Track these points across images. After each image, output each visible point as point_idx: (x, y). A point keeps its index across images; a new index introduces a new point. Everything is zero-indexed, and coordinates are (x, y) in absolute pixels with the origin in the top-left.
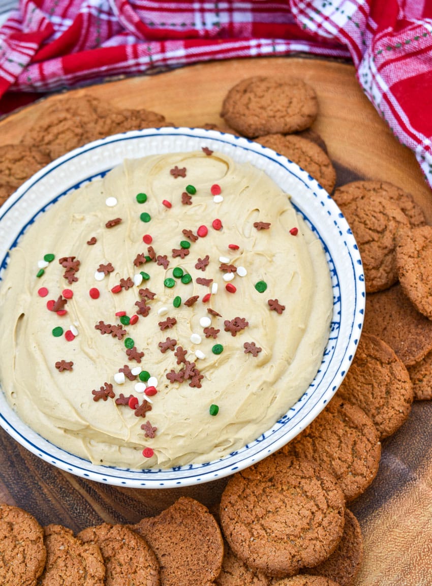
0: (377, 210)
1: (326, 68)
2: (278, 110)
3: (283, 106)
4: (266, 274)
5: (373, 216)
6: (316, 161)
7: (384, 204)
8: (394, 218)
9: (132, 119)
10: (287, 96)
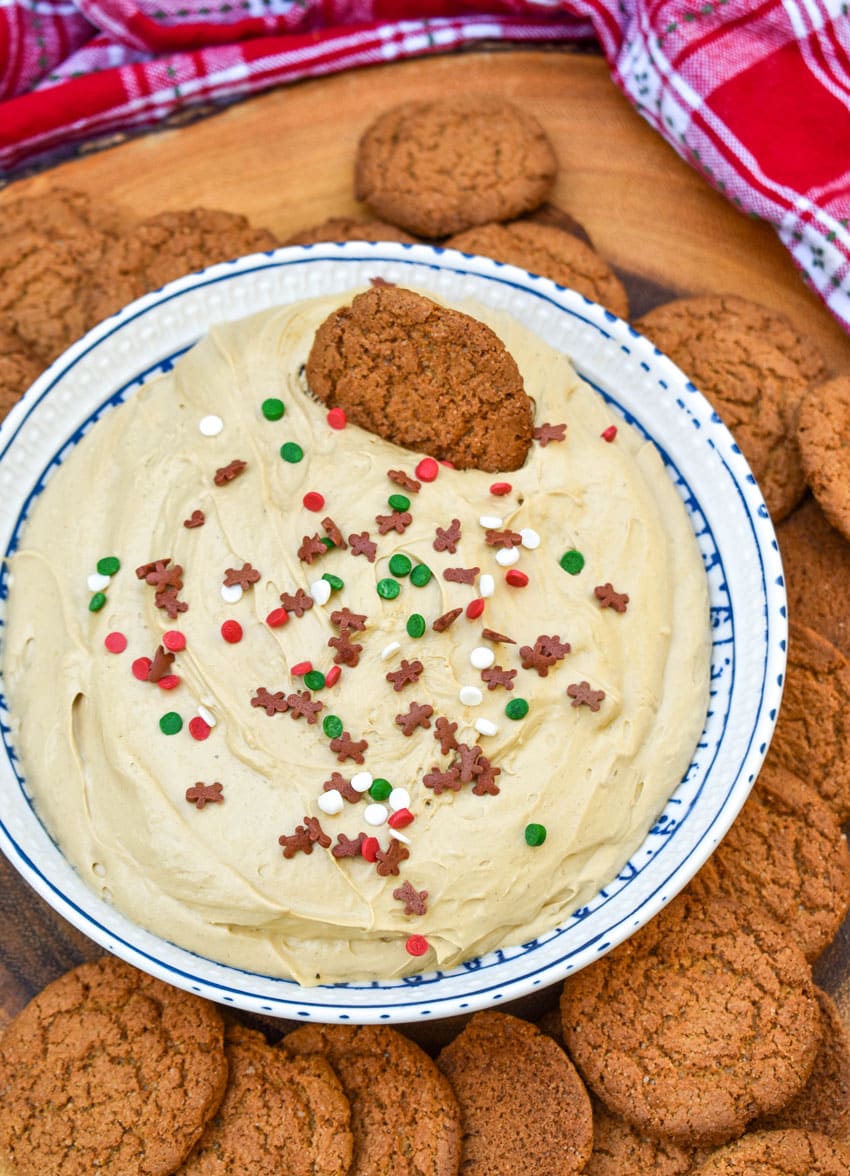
0: (736, 359)
1: (545, 67)
2: (478, 173)
3: (485, 163)
4: (577, 534)
5: (729, 372)
6: (583, 271)
7: (744, 344)
8: (772, 371)
9: (182, 233)
10: (486, 139)
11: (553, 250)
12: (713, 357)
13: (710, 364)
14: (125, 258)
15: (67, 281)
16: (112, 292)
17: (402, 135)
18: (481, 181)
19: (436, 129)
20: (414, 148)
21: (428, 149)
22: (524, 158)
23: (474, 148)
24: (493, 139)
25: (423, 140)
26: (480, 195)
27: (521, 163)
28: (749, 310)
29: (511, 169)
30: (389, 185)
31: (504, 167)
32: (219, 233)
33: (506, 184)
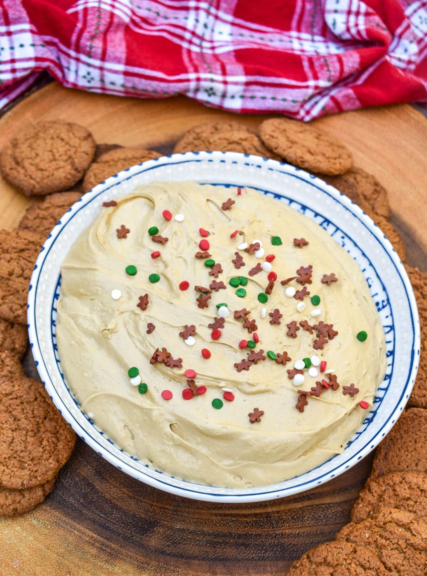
2: (66, 152)
4: (269, 231)
6: (141, 156)
8: (241, 139)
10: (52, 138)
17: (20, 160)
18: (71, 153)
19: (29, 149)
20: (30, 161)
21: (35, 158)
22: (74, 134)
23: (52, 145)
24: (55, 136)
25: (29, 156)
26: (76, 158)
27: (76, 137)
28: (204, 128)
29: (75, 141)
30: (38, 180)
31: (72, 143)
32: (4, 241)
33: (80, 147)
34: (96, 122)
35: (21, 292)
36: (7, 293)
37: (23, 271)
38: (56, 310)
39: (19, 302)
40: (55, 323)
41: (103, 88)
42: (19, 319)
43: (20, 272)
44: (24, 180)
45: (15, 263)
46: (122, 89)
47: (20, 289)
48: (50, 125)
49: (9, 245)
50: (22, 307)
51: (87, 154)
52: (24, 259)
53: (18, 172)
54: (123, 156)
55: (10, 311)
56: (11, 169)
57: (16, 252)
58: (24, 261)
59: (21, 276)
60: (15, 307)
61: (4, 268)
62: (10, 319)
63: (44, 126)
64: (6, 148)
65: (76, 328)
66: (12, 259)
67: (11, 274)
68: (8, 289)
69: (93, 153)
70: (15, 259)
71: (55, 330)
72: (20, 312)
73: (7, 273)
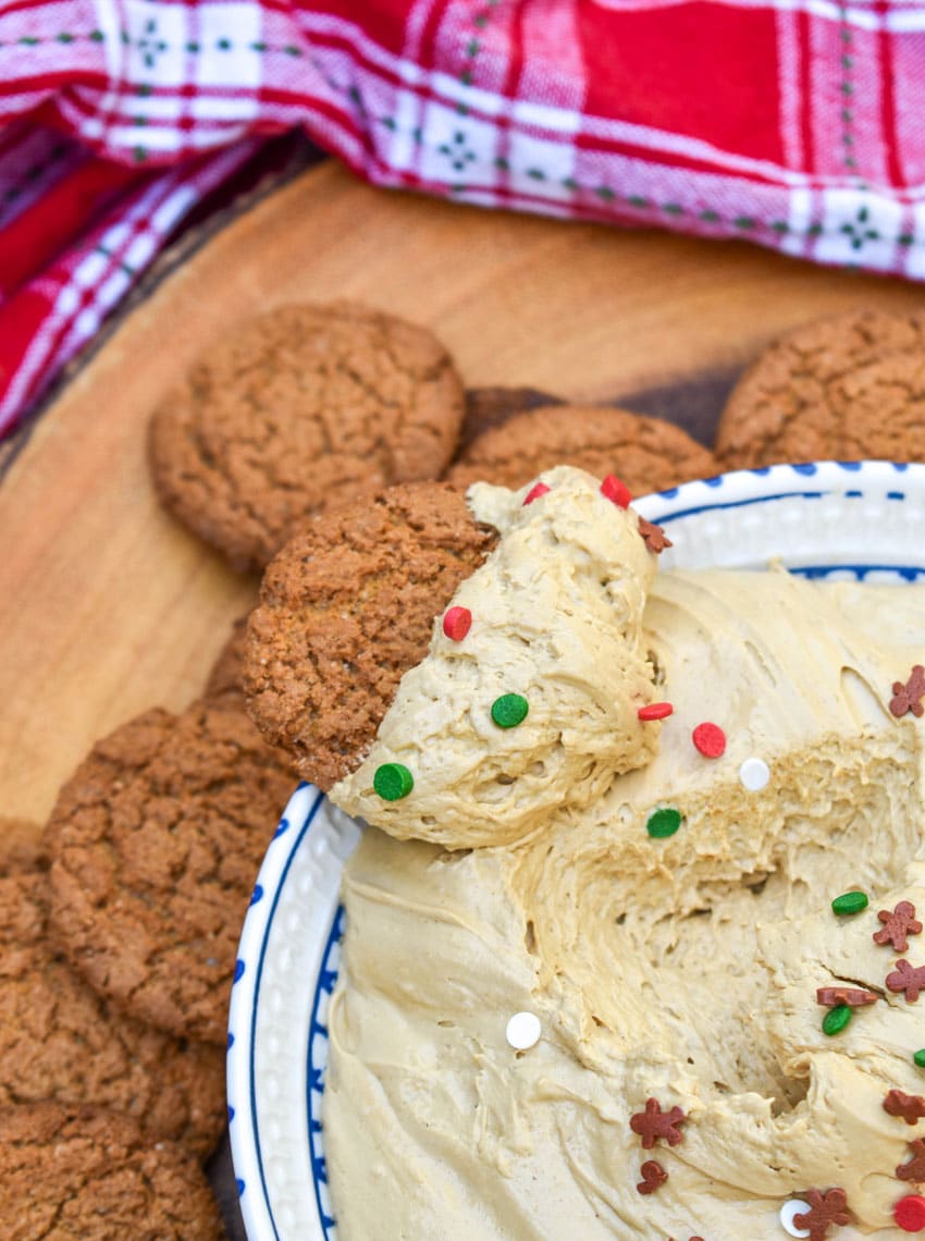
1: (266, 230)
2: (366, 421)
3: (360, 402)
5: (909, 425)
6: (612, 440)
7: (888, 376)
9: (115, 792)
10: (323, 370)
11: (553, 443)
12: (874, 422)
13: (879, 433)
14: (83, 885)
15: (22, 975)
16: (111, 942)
17: (215, 447)
18: (384, 427)
19: (246, 407)
20: (249, 451)
21: (267, 440)
22: (393, 357)
23: (322, 393)
24: (332, 364)
25: (246, 433)
26: (401, 447)
27: (399, 368)
28: (826, 332)
29: (397, 385)
30: (276, 523)
31: (386, 389)
32: (157, 754)
33: (413, 406)
34: (468, 301)
35: (210, 936)
36: (161, 940)
37: (219, 859)
38: (324, 1031)
39: (204, 973)
40: (320, 1081)
41: (502, 191)
42: (201, 1029)
43: (210, 863)
44: (229, 523)
45: (194, 833)
46: (563, 194)
47: (208, 927)
48: (317, 322)
49: (172, 769)
50: (212, 987)
51: (436, 432)
52: (223, 815)
53: (211, 490)
54: (553, 442)
55: (172, 1005)
56: (188, 477)
57: (194, 793)
58: (224, 823)
59: (212, 876)
60: (191, 988)
61: (154, 850)
62: (172, 1030)
63: (298, 326)
64: (171, 399)
65: (391, 1116)
66: (181, 816)
67: (177, 871)
68: (168, 923)
69: (456, 425)
70: (194, 819)
71: (322, 1107)
72: (206, 1007)
73: (166, 869)
